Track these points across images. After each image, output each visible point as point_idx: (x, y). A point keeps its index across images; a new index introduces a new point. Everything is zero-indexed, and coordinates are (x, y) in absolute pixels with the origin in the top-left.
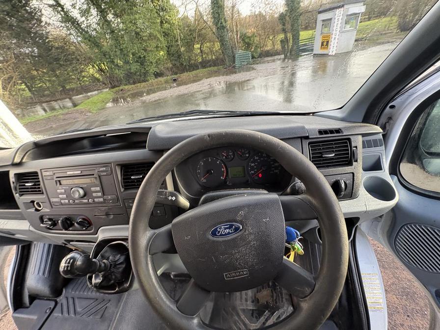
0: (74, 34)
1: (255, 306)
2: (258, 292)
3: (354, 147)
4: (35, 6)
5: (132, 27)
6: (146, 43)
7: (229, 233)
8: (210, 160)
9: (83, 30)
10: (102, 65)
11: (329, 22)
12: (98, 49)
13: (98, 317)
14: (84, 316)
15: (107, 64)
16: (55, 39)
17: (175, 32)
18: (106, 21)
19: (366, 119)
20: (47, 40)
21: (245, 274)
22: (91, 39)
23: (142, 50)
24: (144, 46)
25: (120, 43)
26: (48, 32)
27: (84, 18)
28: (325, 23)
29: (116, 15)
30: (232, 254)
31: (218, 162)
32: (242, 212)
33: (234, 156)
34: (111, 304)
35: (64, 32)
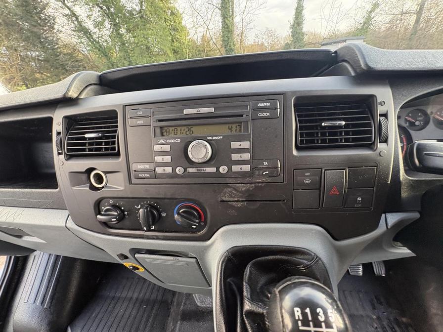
0: (85, 43)
4: (50, 13)
5: (144, 41)
6: (156, 57)
9: (95, 40)
12: (106, 59)
16: (65, 46)
17: (184, 50)
18: (119, 34)
20: (56, 47)
22: (101, 49)
24: (153, 60)
25: (129, 55)
26: (59, 39)
27: (97, 29)
29: (128, 30)
35: (75, 40)
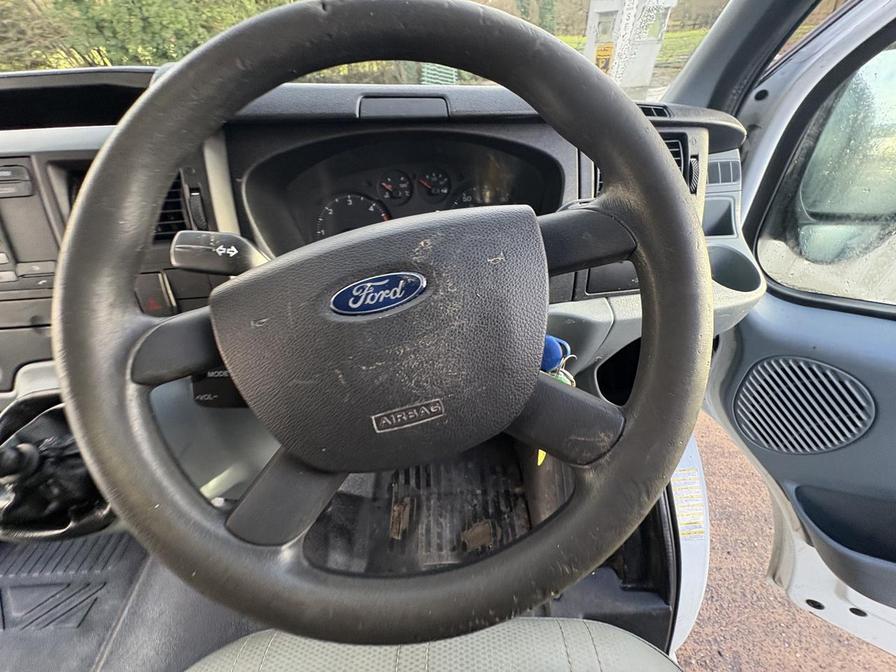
1: (458, 556)
2: (463, 530)
3: (693, 157)
7: (387, 301)
8: (350, 202)
10: (95, 53)
11: (611, 18)
12: (80, 10)
13: (72, 624)
14: (32, 627)
15: (108, 52)
19: (715, 104)
21: (434, 414)
23: (203, 26)
28: (604, 19)
30: (395, 358)
31: (371, 209)
32: (428, 241)
33: (411, 193)
34: (108, 592)
